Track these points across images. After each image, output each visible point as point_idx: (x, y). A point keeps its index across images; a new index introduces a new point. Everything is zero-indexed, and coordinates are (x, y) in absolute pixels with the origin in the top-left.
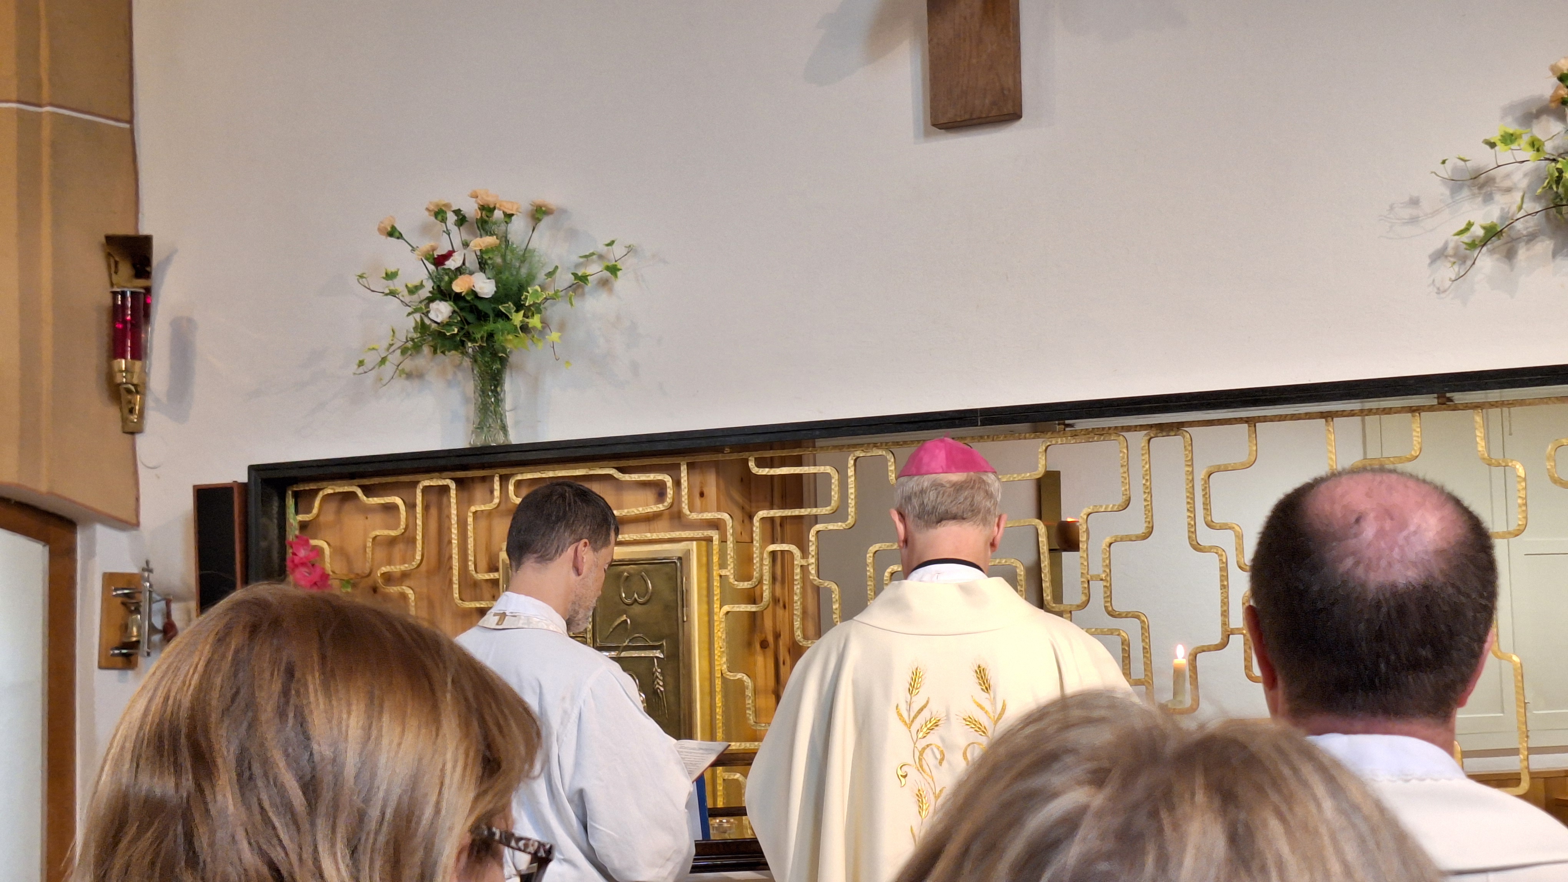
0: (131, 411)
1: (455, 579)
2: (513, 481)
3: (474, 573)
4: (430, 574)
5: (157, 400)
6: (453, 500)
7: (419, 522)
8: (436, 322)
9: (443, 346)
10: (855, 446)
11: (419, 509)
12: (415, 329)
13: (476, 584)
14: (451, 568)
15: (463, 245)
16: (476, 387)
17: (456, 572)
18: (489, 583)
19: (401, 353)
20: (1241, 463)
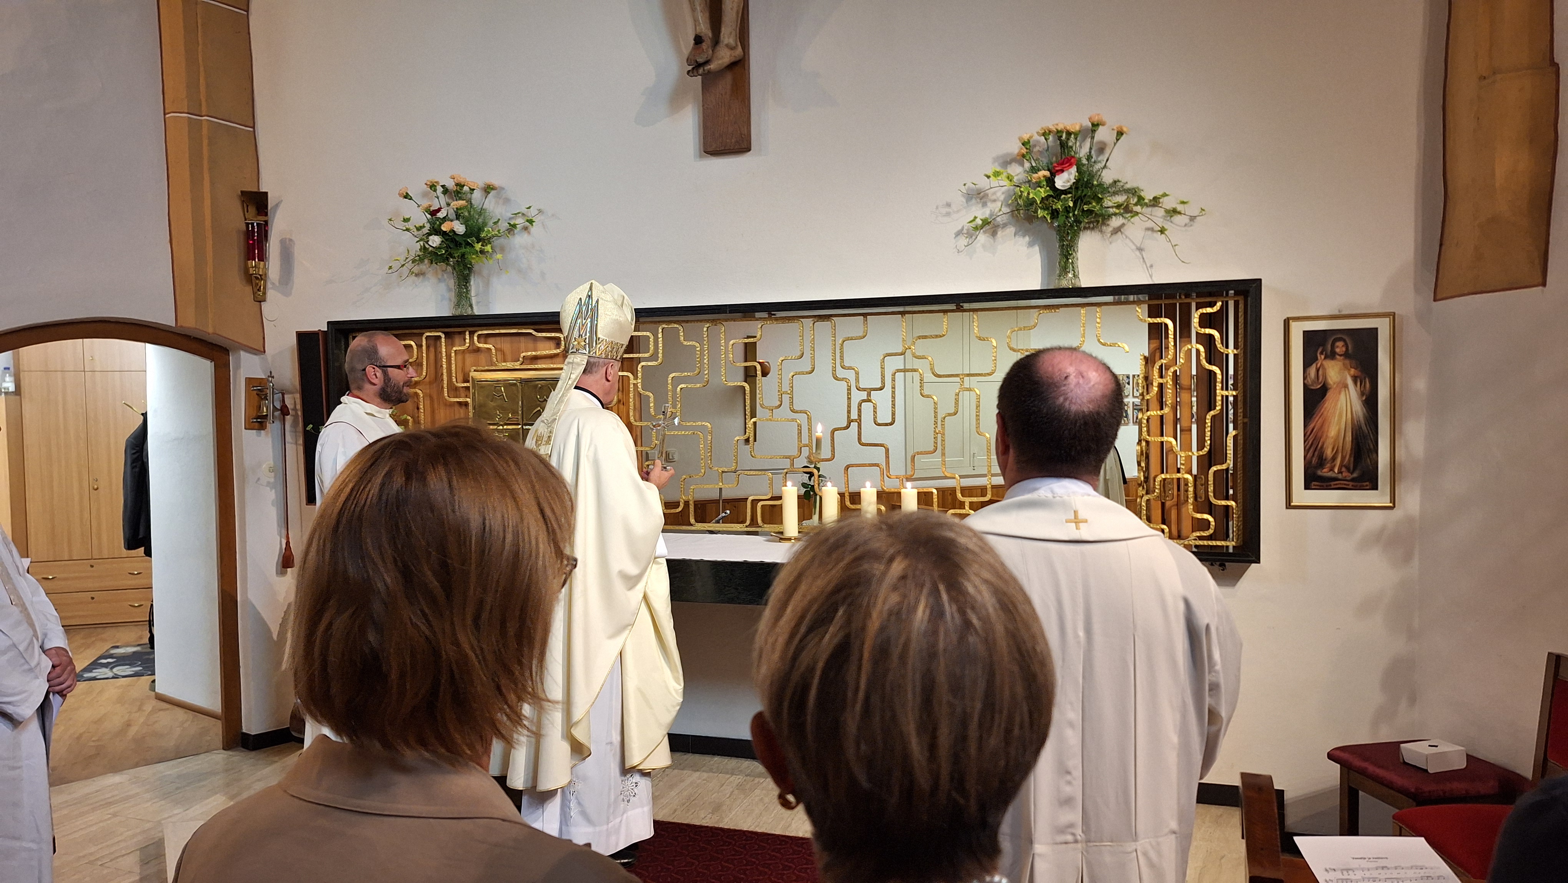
0: (259, 290)
1: (445, 386)
2: (477, 335)
3: (455, 383)
4: (431, 383)
5: (273, 284)
6: (443, 344)
7: (424, 355)
8: (432, 247)
9: (436, 259)
10: (664, 322)
11: (424, 348)
12: (420, 250)
13: (456, 389)
14: (442, 380)
15: (447, 204)
16: (455, 283)
17: (445, 382)
18: (464, 389)
19: (413, 262)
20: (859, 336)
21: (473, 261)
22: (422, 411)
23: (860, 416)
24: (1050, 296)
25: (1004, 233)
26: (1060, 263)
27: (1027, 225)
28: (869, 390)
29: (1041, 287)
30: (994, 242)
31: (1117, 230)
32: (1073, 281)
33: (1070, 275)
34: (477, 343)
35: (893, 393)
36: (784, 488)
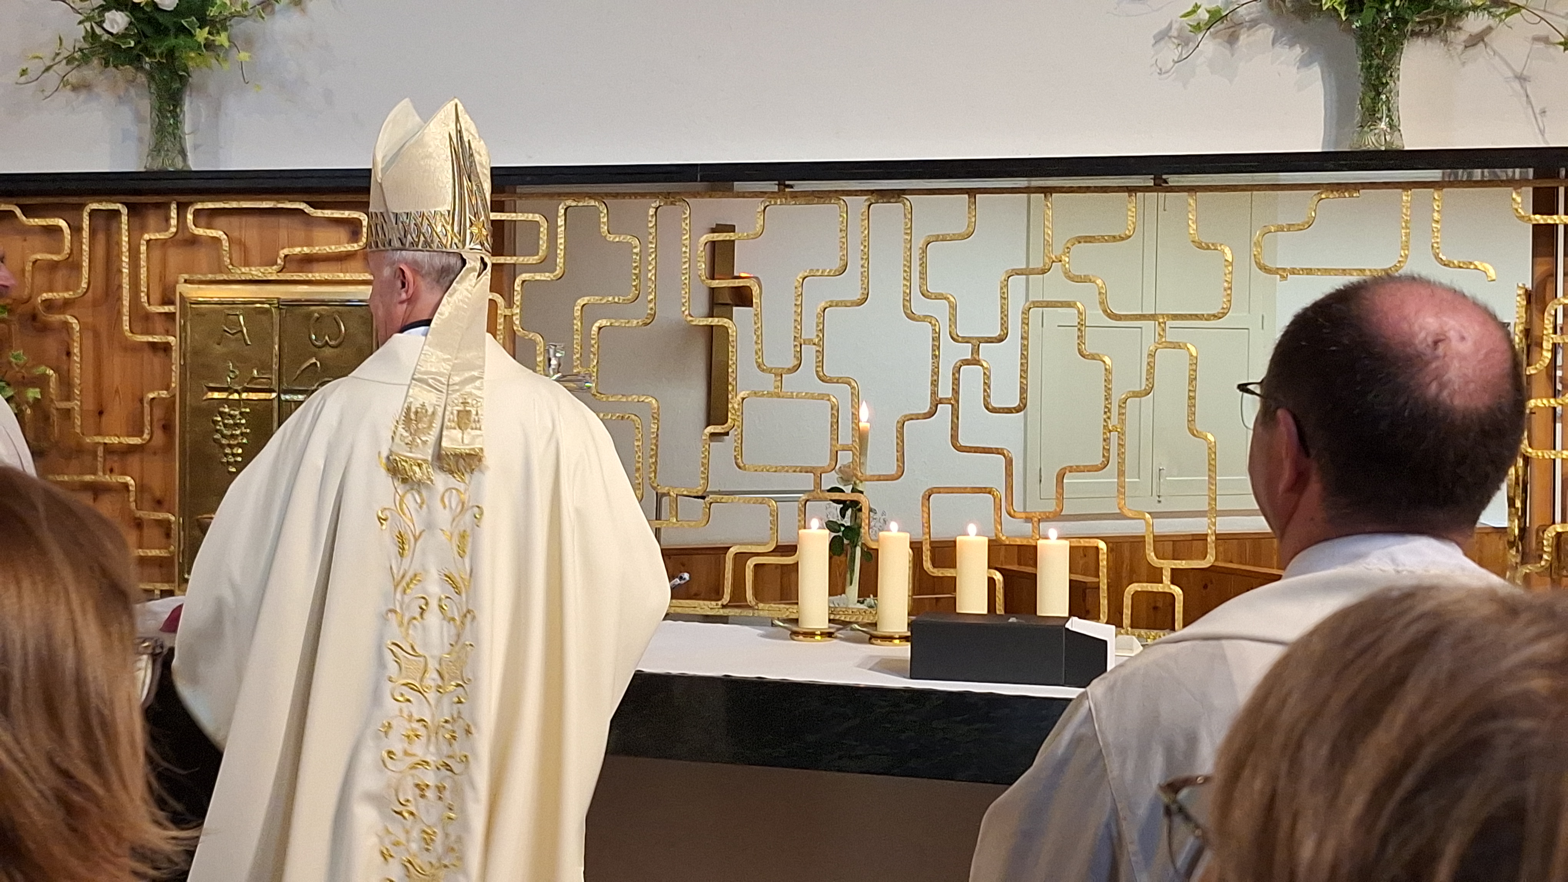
1: (126, 310)
2: (192, 210)
3: (146, 305)
4: (95, 304)
6: (124, 227)
7: (85, 247)
8: (110, 29)
9: (116, 59)
10: (566, 195)
11: (86, 234)
12: (85, 38)
13: (147, 317)
14: (120, 299)
16: (152, 107)
17: (126, 303)
18: (163, 316)
19: (67, 63)
20: (959, 234)
21: (190, 64)
22: (77, 359)
23: (956, 392)
24: (1342, 165)
25: (1252, 39)
26: (1362, 100)
27: (1299, 22)
28: (976, 342)
29: (1323, 148)
30: (1232, 55)
31: (1478, 39)
32: (1388, 137)
33: (1383, 125)
34: (193, 227)
35: (1025, 347)
36: (802, 531)
